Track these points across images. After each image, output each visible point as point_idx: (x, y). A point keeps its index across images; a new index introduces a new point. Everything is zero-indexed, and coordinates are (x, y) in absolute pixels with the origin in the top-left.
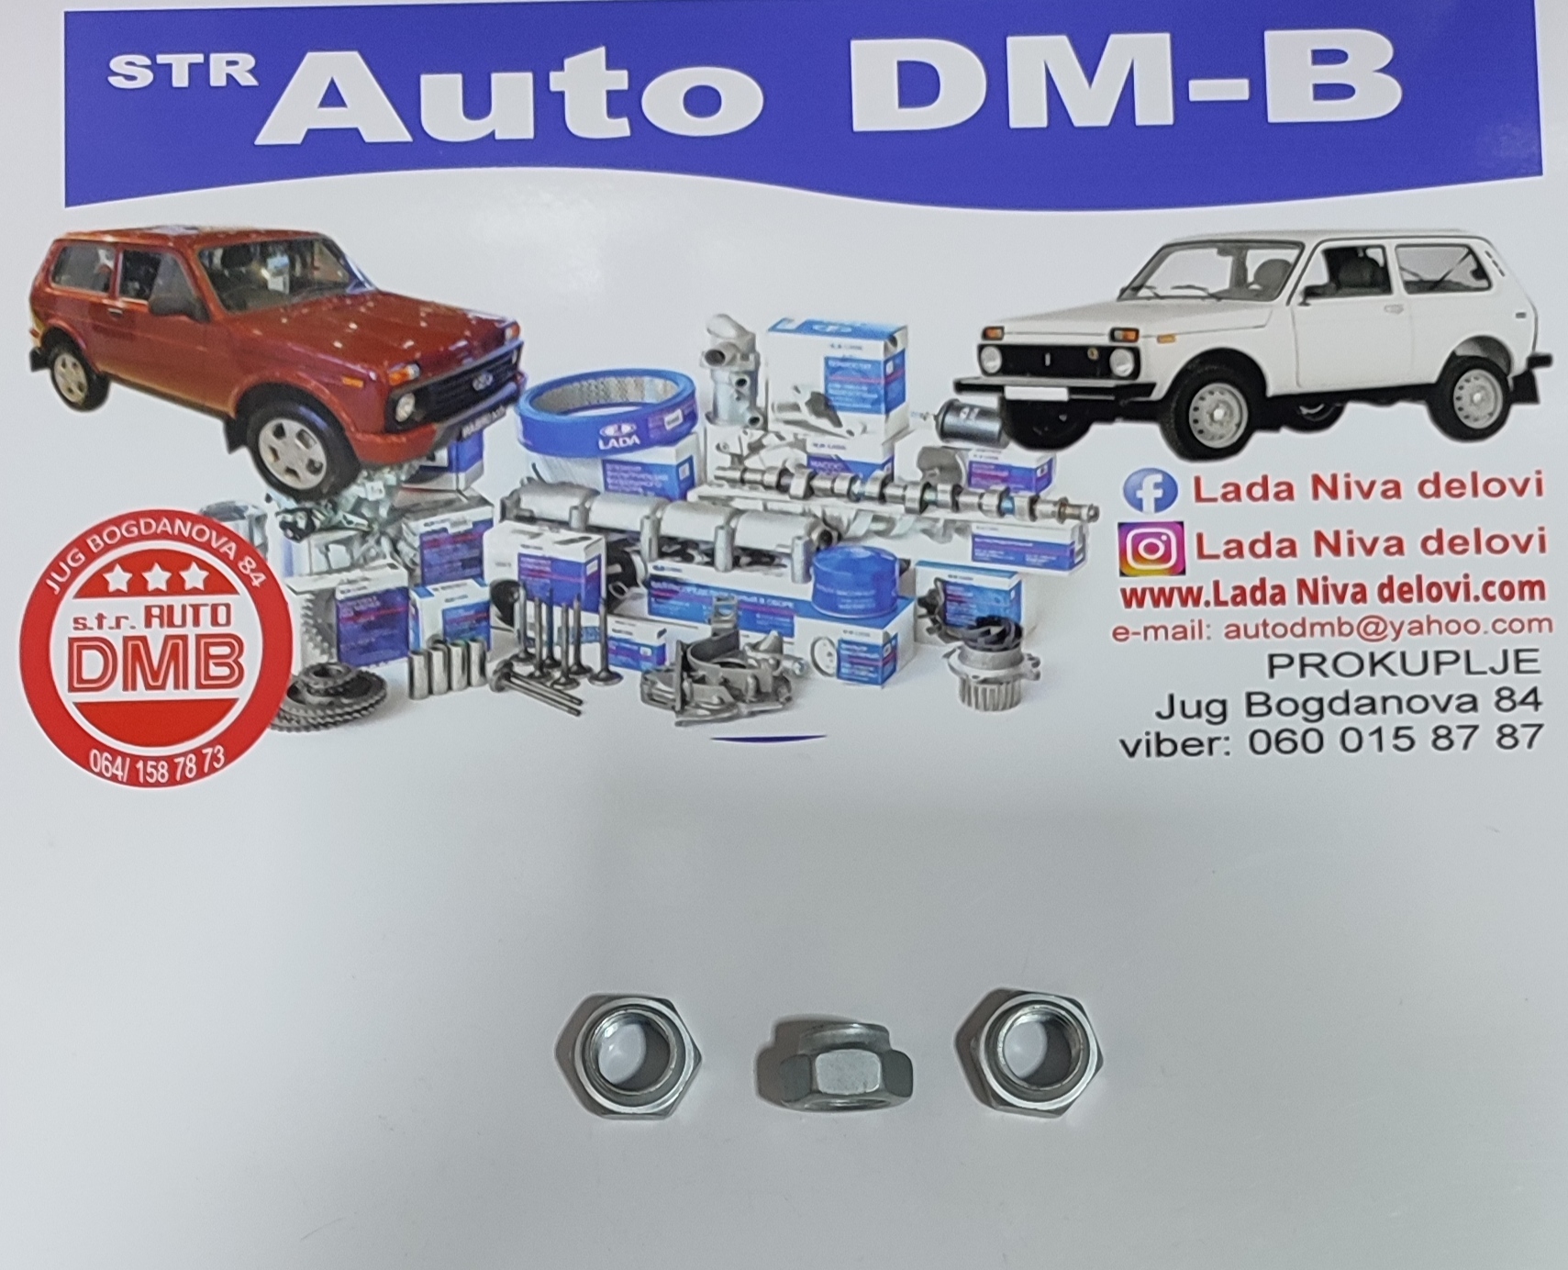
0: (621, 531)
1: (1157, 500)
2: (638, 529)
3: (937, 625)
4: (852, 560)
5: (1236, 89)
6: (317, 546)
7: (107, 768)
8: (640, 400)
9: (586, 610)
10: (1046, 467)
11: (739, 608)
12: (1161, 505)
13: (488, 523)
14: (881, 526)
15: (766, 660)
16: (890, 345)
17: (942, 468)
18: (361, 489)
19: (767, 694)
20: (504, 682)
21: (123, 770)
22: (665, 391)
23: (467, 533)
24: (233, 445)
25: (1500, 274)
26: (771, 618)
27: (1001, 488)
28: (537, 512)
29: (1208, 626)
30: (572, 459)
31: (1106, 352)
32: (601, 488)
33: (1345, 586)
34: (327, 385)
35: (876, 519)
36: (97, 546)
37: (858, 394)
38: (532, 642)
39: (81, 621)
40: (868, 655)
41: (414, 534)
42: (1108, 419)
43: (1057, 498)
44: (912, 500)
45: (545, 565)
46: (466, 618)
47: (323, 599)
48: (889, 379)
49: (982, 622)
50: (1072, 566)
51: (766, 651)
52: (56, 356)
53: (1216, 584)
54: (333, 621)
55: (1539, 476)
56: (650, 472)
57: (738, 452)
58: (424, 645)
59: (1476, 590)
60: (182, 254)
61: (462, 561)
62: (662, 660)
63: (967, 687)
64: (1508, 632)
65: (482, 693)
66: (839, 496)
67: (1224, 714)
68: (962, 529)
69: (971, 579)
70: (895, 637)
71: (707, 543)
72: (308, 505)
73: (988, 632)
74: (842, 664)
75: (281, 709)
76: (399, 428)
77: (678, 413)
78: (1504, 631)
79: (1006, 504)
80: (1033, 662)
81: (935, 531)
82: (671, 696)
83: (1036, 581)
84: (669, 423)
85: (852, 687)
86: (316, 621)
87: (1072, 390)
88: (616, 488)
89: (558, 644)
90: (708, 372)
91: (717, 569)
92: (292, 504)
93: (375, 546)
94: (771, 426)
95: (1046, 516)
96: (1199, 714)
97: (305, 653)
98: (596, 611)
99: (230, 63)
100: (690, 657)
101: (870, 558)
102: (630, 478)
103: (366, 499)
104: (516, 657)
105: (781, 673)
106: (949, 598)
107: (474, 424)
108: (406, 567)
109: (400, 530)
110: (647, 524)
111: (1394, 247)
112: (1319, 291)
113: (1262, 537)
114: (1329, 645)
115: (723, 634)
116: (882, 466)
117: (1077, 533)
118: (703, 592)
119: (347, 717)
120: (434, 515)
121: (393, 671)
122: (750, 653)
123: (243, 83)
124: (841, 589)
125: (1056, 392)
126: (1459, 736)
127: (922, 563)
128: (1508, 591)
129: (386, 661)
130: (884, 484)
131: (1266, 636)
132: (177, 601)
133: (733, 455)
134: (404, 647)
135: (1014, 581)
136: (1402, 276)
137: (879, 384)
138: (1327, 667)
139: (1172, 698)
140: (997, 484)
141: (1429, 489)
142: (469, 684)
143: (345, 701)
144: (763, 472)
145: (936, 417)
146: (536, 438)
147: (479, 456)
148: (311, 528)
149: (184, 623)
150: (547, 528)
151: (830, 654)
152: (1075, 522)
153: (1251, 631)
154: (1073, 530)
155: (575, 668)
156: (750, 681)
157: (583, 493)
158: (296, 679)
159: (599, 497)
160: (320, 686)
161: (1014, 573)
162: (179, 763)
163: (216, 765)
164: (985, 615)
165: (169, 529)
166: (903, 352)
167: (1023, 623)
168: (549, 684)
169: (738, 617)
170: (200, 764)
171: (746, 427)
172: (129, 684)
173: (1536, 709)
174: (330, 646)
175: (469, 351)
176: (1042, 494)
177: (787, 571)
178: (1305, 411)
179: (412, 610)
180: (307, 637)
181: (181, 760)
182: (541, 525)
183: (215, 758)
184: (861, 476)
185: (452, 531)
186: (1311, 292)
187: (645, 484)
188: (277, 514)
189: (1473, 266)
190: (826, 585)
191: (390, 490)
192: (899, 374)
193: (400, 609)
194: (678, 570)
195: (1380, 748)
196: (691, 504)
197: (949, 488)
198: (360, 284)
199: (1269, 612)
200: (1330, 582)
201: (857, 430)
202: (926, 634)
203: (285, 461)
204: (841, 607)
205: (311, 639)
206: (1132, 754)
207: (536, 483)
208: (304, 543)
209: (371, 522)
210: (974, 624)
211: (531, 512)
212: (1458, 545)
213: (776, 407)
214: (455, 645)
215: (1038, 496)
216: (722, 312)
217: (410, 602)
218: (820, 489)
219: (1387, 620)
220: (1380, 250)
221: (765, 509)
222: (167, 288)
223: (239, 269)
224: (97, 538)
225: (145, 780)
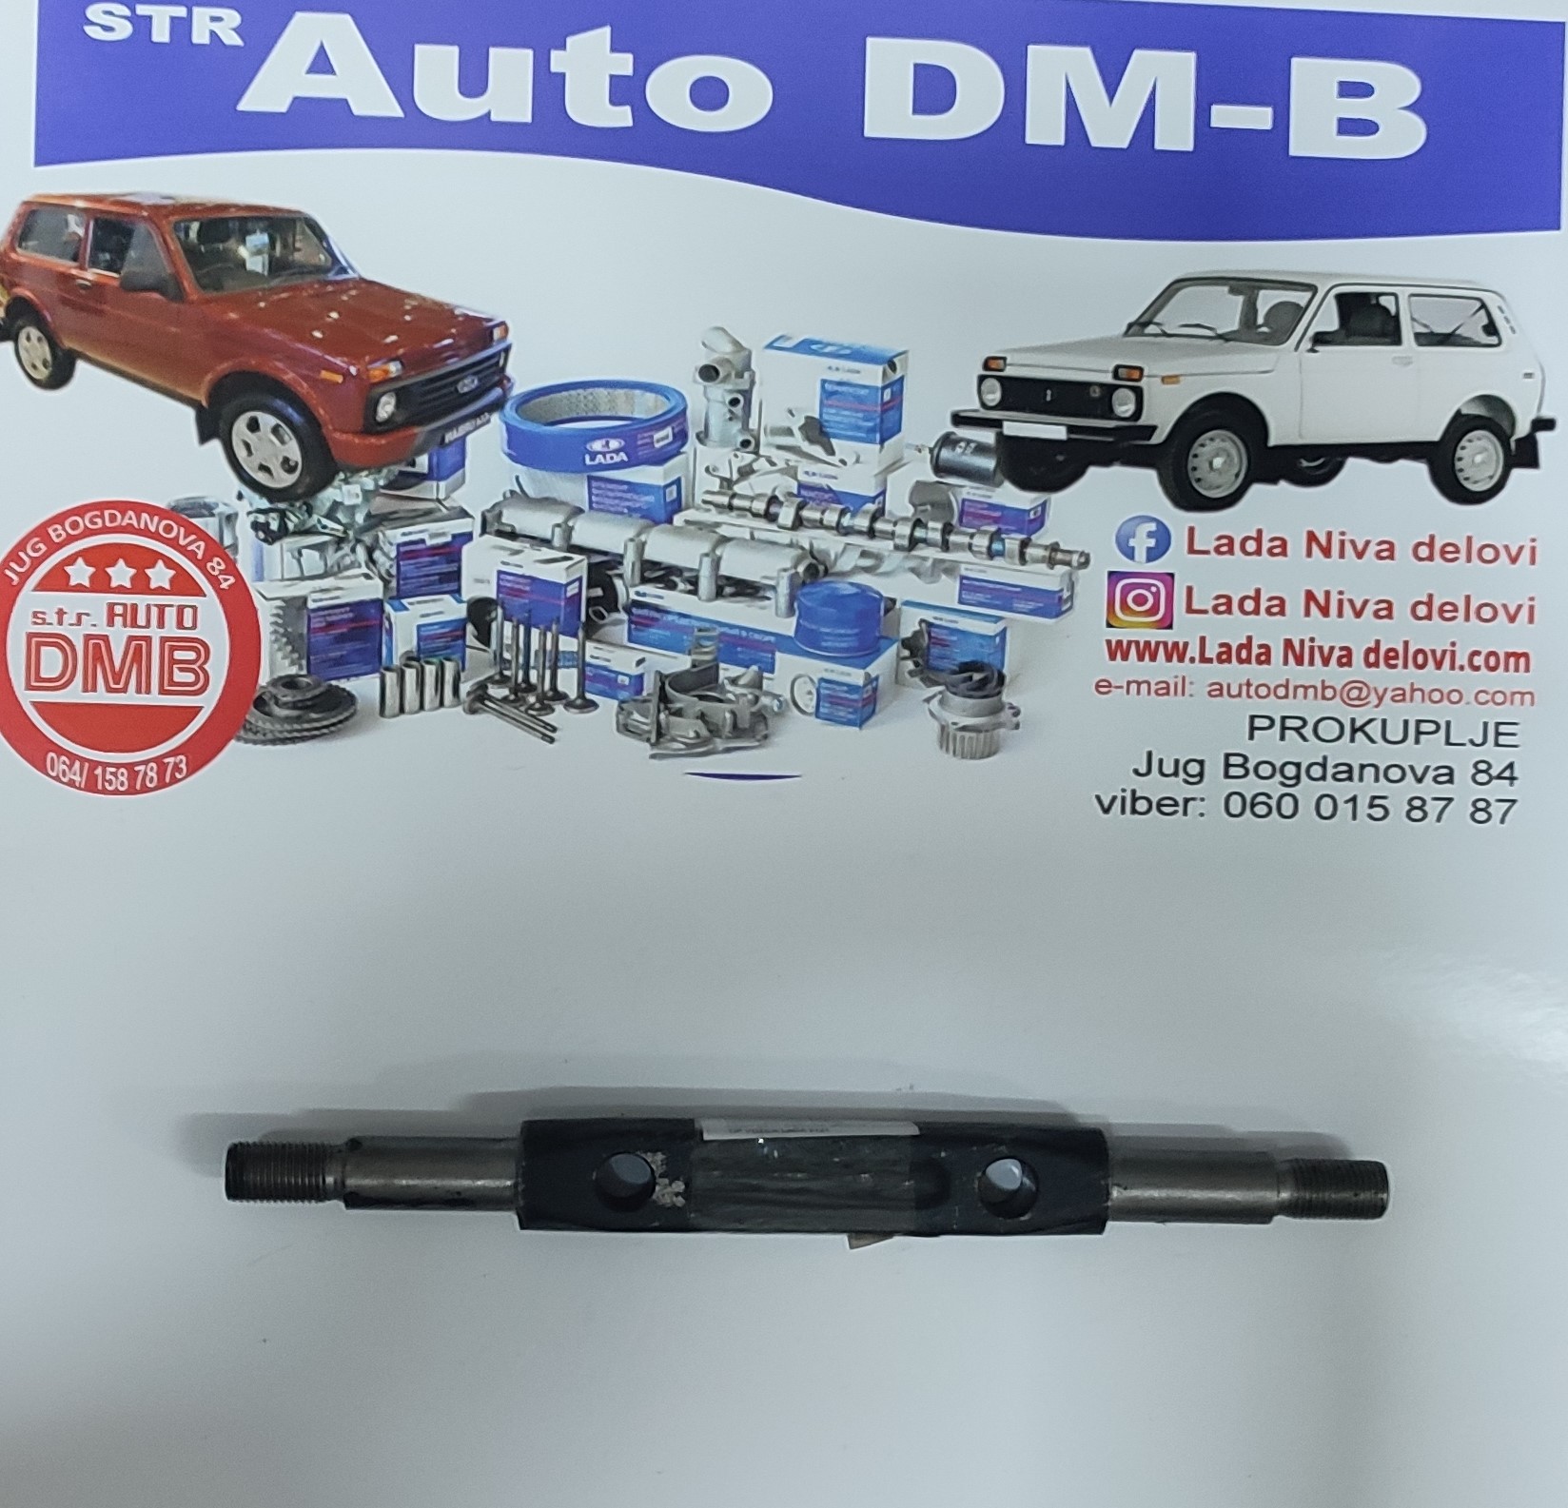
0: (605, 553)
1: (1149, 549)
2: (621, 552)
3: (919, 668)
4: (837, 596)
5: (1258, 118)
6: (291, 551)
7: (64, 772)
8: (630, 415)
9: (564, 634)
10: (1040, 509)
11: (721, 641)
12: (1153, 555)
13: (468, 537)
14: (867, 562)
15: (745, 695)
16: (889, 371)
17: (933, 505)
18: (338, 491)
19: (744, 730)
20: (479, 705)
21: (81, 775)
22: (656, 407)
23: (446, 545)
24: (204, 438)
25: (1509, 331)
26: (752, 652)
27: (993, 528)
28: (518, 530)
29: (1191, 683)
30: (558, 474)
31: (1109, 389)
32: (586, 506)
33: (1332, 649)
34: (305, 378)
35: (864, 554)
36: (59, 536)
37: (853, 420)
38: (507, 665)
39: (40, 615)
40: (848, 695)
41: (391, 544)
42: (1106, 462)
43: (1048, 542)
44: (902, 537)
46: (441, 636)
47: (295, 606)
48: (886, 407)
49: (967, 667)
50: (1059, 614)
51: (744, 686)
52: (21, 328)
53: (1203, 640)
54: (305, 631)
55: (1533, 544)
56: (636, 493)
57: (728, 476)
58: (396, 662)
59: (1462, 659)
60: (156, 224)
61: (440, 575)
62: (640, 691)
63: (945, 736)
64: (1491, 704)
65: (454, 715)
66: (828, 528)
67: (1201, 774)
68: (950, 569)
69: (954, 622)
70: (877, 679)
71: (691, 570)
72: (282, 506)
73: (971, 678)
74: (821, 704)
75: (246, 720)
76: (379, 428)
77: (668, 431)
78: (1487, 702)
79: (996, 546)
80: (1012, 711)
81: (922, 570)
82: (646, 728)
83: (1021, 625)
84: (658, 441)
85: (832, 728)
86: (286, 630)
87: (1071, 429)
88: (601, 507)
89: (534, 668)
90: (702, 388)
91: (700, 599)
92: (264, 504)
93: (351, 554)
94: (762, 451)
95: (1036, 561)
96: (1176, 774)
97: (274, 663)
98: (575, 635)
99: (215, 19)
100: (667, 688)
101: (857, 596)
102: (615, 498)
103: (341, 503)
104: (490, 679)
105: (759, 711)
106: (933, 641)
107: (457, 430)
108: (382, 578)
109: (376, 539)
110: (631, 546)
111: (1407, 295)
112: (1328, 338)
113: (1252, 593)
114: (1311, 709)
115: (703, 667)
116: (873, 500)
117: (1067, 578)
118: (684, 622)
119: (316, 732)
120: (412, 524)
121: (364, 687)
122: (729, 687)
123: (227, 41)
124: (824, 626)
125: (1054, 431)
126: (1433, 808)
127: (907, 603)
128: (1493, 662)
129: (357, 675)
130: (874, 518)
131: (1249, 696)
132: (142, 600)
133: (723, 479)
134: (377, 665)
135: (1000, 626)
136: (1413, 327)
137: (876, 412)
138: (1308, 731)
139: (1150, 754)
140: (989, 524)
141: (1424, 552)
142: (442, 704)
143: (314, 716)
144: (752, 499)
145: (931, 451)
146: (522, 449)
147: (463, 465)
148: (283, 532)
149: (148, 625)
150: (528, 545)
151: (810, 693)
152: (1067, 568)
153: (1234, 691)
154: (1062, 576)
155: (550, 694)
156: (728, 716)
157: (567, 510)
158: (263, 691)
159: (582, 515)
160: (288, 699)
161: (999, 619)
162: (138, 772)
163: (178, 776)
164: (968, 660)
165: (135, 523)
166: (902, 379)
167: (1005, 671)
168: (523, 709)
169: (719, 650)
170: (161, 773)
171: (738, 450)
172: (89, 686)
173: (1511, 784)
174: (300, 658)
175: (454, 350)
176: (1033, 537)
177: (773, 601)
178: (1305, 464)
179: (387, 624)
180: (276, 646)
181: (142, 768)
182: (522, 542)
183: (177, 768)
184: (852, 509)
185: (430, 542)
186: (1321, 339)
187: (632, 505)
188: (249, 513)
189: (1485, 321)
190: (809, 621)
191: (367, 495)
192: (897, 402)
194: (661, 597)
195: (1354, 817)
196: (677, 528)
197: (939, 526)
198: (343, 270)
199: (1254, 672)
200: (1316, 644)
201: (850, 460)
202: (907, 676)
203: (258, 458)
204: (824, 644)
205: (279, 649)
206: (1106, 811)
207: (518, 497)
208: (277, 546)
209: (347, 527)
210: (956, 668)
211: (512, 526)
212: (1448, 612)
213: (768, 431)
214: (428, 663)
215: (1029, 539)
216: (719, 325)
217: (384, 616)
218: (809, 520)
219: (1371, 686)
220: (1392, 298)
221: (752, 537)
222: (139, 262)
223: (216, 245)
224: (59, 527)
225: (103, 785)
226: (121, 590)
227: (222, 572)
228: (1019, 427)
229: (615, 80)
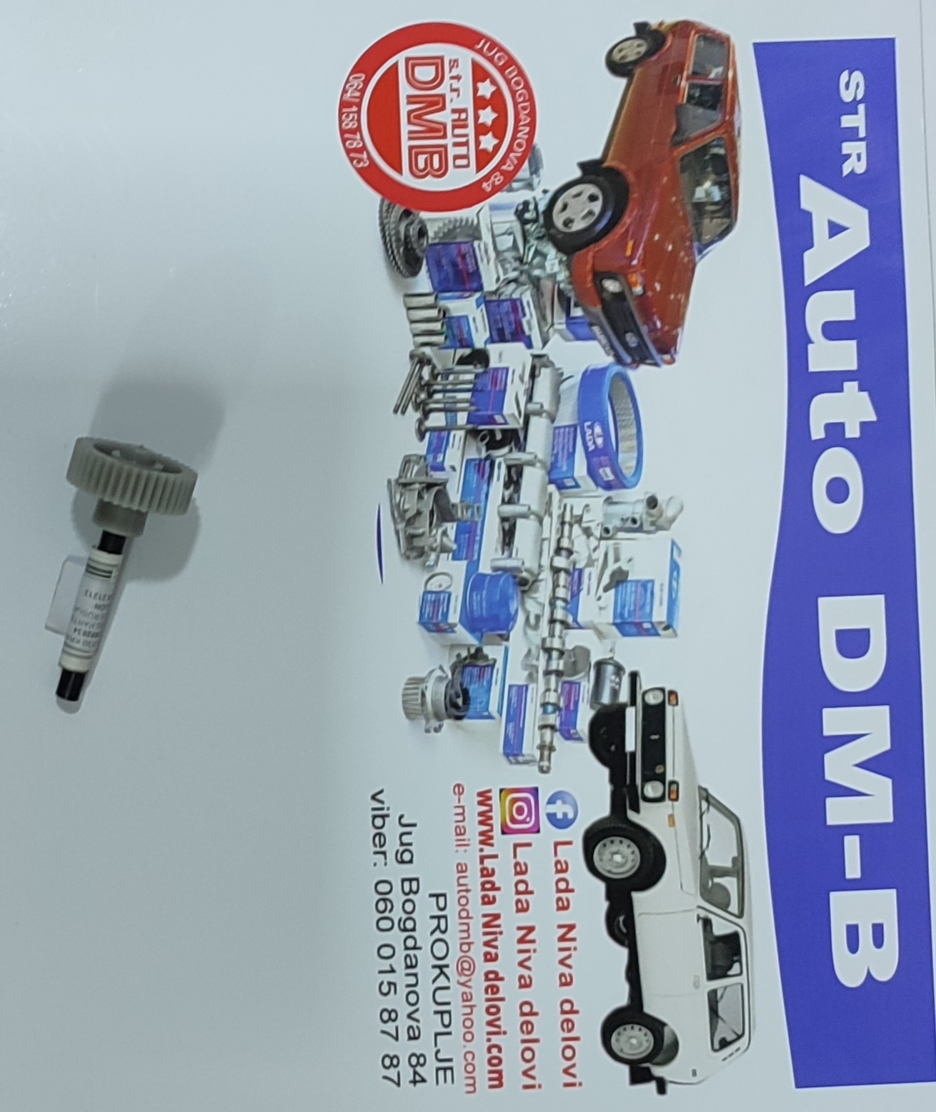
0: (526, 438)
1: (555, 815)
2: (529, 449)
3: (463, 661)
4: (508, 600)
5: (853, 869)
6: (511, 228)
8: (620, 450)
9: (469, 415)
10: (577, 736)
11: (472, 523)
12: (552, 817)
13: (529, 346)
14: (532, 620)
15: (436, 540)
16: (663, 626)
17: (575, 663)
18: (554, 256)
19: (412, 543)
20: (416, 360)
21: (351, 97)
22: (627, 468)
23: (523, 332)
24: (584, 166)
25: (724, 1057)
26: (466, 545)
27: (562, 704)
29: (465, 851)
30: (577, 403)
31: (661, 778)
32: (557, 424)
33: (496, 947)
34: (627, 231)
35: (538, 618)
36: (510, 73)
37: (628, 604)
38: (445, 378)
39: (456, 64)
40: (440, 613)
41: (521, 294)
42: (613, 780)
43: (555, 743)
44: (552, 642)
45: (500, 386)
46: (461, 331)
47: (475, 233)
48: (639, 625)
49: (465, 692)
50: (507, 755)
51: (442, 540)
52: (646, 40)
53: (495, 856)
54: (458, 240)
55: (577, 1084)
56: (568, 458)
57: (585, 519)
58: (442, 303)
59: (496, 1040)
60: (720, 126)
61: (503, 328)
62: (434, 469)
63: (419, 682)
64: (464, 1063)
65: (408, 344)
66: (554, 591)
67: (403, 862)
68: (532, 678)
69: (496, 683)
70: (453, 632)
71: (519, 499)
72: (541, 219)
73: (458, 697)
74: (434, 596)
75: (395, 205)
77: (611, 477)
78: (466, 1059)
79: (550, 708)
81: (531, 658)
82: (409, 475)
83: (496, 729)
84: (604, 471)
85: (417, 603)
86: (458, 228)
87: (633, 755)
88: (557, 435)
89: (444, 396)
90: (642, 497)
91: (499, 506)
92: (542, 208)
93: (513, 267)
94: (603, 543)
95: (542, 737)
96: (402, 844)
97: (435, 221)
98: (469, 422)
99: (859, 156)
100: (435, 489)
101: (509, 614)
102: (564, 445)
103: (546, 260)
104: (434, 368)
105: (426, 552)
106: (482, 669)
107: (601, 334)
108: (498, 289)
109: (523, 284)
110: (531, 457)
111: (742, 982)
112: (708, 927)
113: (530, 889)
114: (453, 937)
115: (454, 512)
116: (575, 620)
117: (530, 758)
118: (483, 497)
119: (390, 252)
120: (535, 307)
121: (423, 282)
122: (440, 530)
123: (846, 165)
124: (487, 594)
125: (632, 742)
126: (390, 1027)
127: (507, 650)
128: (495, 1062)
129: (431, 277)
130: (564, 623)
131: (459, 891)
132: (471, 130)
133: (581, 517)
134: (440, 289)
135: (495, 714)
136: (721, 987)
137: (635, 618)
139: (414, 825)
140: (564, 702)
141: (567, 1007)
142: (415, 335)
143: (401, 250)
144: (570, 537)
145: (612, 659)
146: (592, 378)
147: (578, 338)
148: (524, 222)
149: (455, 136)
150: (527, 386)
151: (440, 586)
153: (462, 881)
154: (533, 756)
155: (427, 408)
156: (421, 531)
157: (553, 411)
158: (416, 215)
159: (550, 423)
160: (412, 232)
161: (501, 715)
162: (356, 135)
163: (355, 162)
164: (471, 693)
165: (522, 123)
166: (657, 634)
167: (466, 722)
168: (416, 390)
169: (466, 521)
170: (356, 150)
171: (602, 525)
172: (411, 100)
173: (411, 1082)
175: (653, 330)
176: (557, 735)
177: (500, 555)
178: (621, 919)
179: (467, 294)
180: (447, 222)
181: (358, 136)
182: (529, 383)
183: (360, 161)
184: (569, 606)
185: (524, 321)
186: (707, 923)
187: (560, 456)
189: (729, 1039)
190: (489, 582)
191: (553, 276)
192: (643, 633)
193: (468, 286)
194: (498, 479)
195: (381, 972)
196: (547, 487)
197: (561, 668)
198: (700, 252)
199: (476, 895)
200: (499, 936)
201: (601, 603)
202: (456, 652)
203: (572, 202)
204: (474, 594)
205: (444, 224)
206: (374, 797)
207: (559, 379)
208: (513, 218)
209: (531, 264)
210: (465, 686)
211: (539, 376)
212: (527, 1027)
213: (616, 546)
214: (442, 325)
215: (556, 731)
216: (685, 508)
217: (472, 293)
218: (558, 578)
219: (473, 977)
220: (738, 972)
221: (543, 540)
222: (694, 117)
223: (710, 165)
224: (515, 73)
225: (344, 113)
226: (477, 117)
227: (494, 182)
228: (632, 719)
229: (841, 426)
